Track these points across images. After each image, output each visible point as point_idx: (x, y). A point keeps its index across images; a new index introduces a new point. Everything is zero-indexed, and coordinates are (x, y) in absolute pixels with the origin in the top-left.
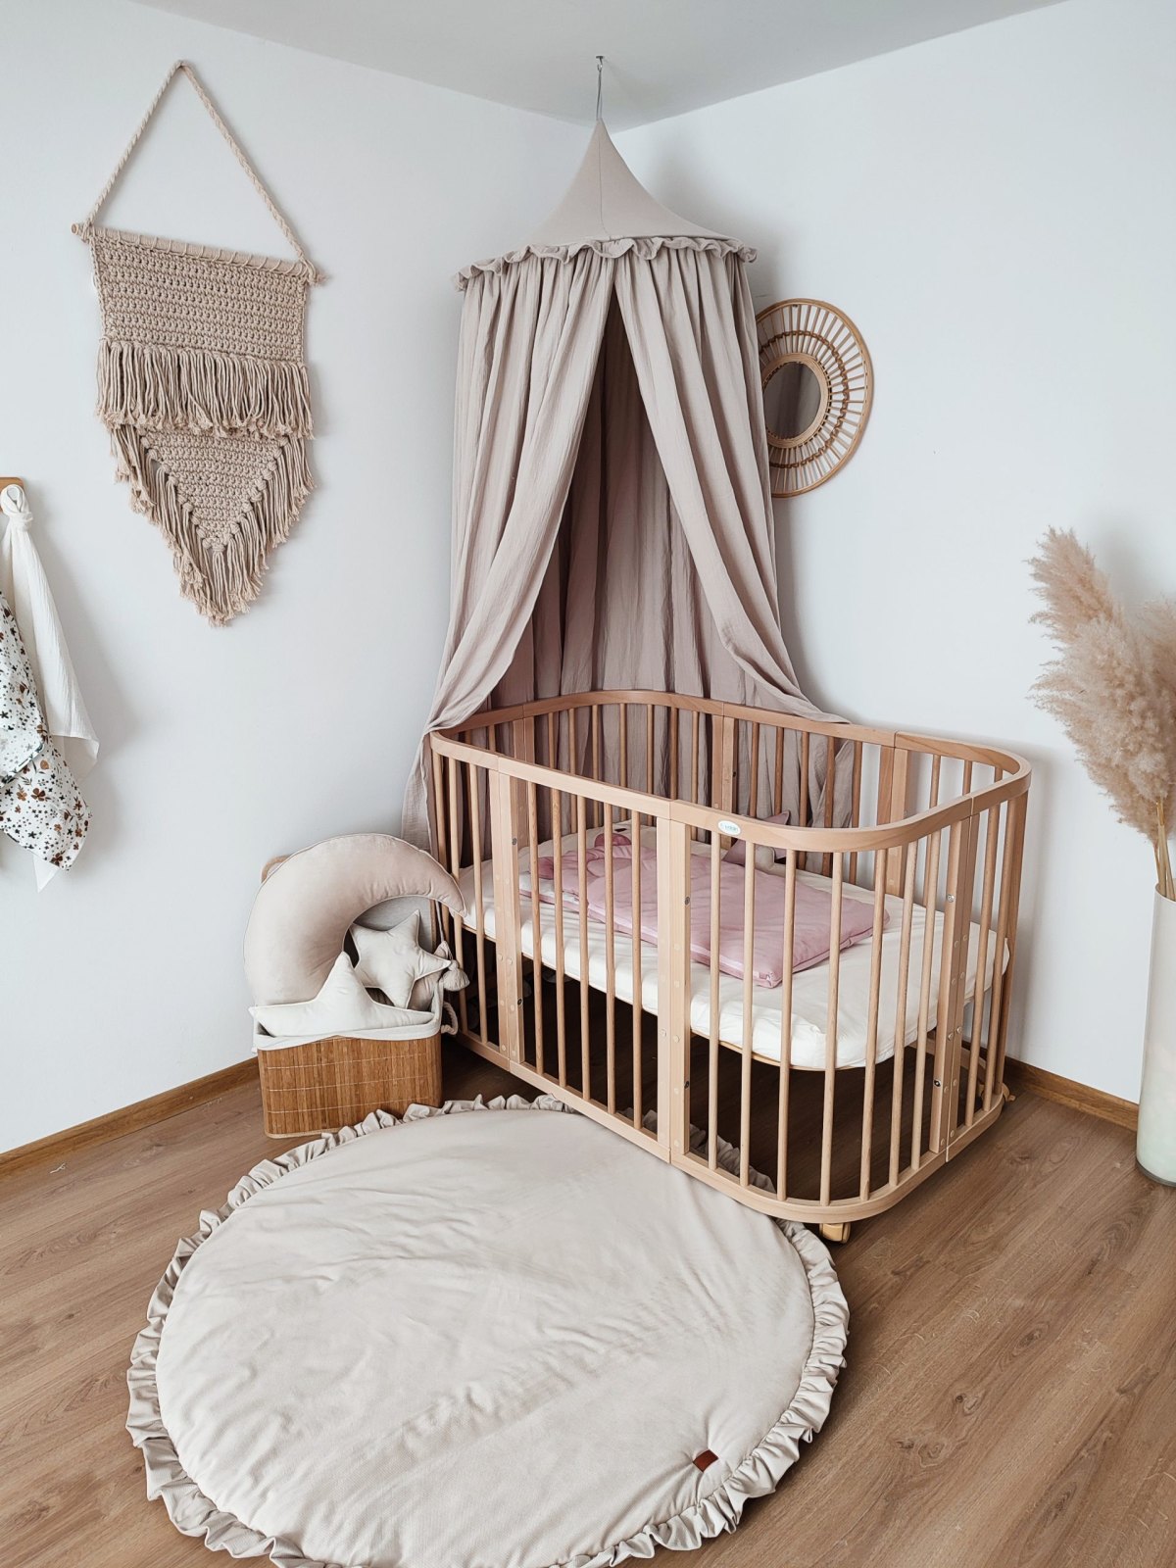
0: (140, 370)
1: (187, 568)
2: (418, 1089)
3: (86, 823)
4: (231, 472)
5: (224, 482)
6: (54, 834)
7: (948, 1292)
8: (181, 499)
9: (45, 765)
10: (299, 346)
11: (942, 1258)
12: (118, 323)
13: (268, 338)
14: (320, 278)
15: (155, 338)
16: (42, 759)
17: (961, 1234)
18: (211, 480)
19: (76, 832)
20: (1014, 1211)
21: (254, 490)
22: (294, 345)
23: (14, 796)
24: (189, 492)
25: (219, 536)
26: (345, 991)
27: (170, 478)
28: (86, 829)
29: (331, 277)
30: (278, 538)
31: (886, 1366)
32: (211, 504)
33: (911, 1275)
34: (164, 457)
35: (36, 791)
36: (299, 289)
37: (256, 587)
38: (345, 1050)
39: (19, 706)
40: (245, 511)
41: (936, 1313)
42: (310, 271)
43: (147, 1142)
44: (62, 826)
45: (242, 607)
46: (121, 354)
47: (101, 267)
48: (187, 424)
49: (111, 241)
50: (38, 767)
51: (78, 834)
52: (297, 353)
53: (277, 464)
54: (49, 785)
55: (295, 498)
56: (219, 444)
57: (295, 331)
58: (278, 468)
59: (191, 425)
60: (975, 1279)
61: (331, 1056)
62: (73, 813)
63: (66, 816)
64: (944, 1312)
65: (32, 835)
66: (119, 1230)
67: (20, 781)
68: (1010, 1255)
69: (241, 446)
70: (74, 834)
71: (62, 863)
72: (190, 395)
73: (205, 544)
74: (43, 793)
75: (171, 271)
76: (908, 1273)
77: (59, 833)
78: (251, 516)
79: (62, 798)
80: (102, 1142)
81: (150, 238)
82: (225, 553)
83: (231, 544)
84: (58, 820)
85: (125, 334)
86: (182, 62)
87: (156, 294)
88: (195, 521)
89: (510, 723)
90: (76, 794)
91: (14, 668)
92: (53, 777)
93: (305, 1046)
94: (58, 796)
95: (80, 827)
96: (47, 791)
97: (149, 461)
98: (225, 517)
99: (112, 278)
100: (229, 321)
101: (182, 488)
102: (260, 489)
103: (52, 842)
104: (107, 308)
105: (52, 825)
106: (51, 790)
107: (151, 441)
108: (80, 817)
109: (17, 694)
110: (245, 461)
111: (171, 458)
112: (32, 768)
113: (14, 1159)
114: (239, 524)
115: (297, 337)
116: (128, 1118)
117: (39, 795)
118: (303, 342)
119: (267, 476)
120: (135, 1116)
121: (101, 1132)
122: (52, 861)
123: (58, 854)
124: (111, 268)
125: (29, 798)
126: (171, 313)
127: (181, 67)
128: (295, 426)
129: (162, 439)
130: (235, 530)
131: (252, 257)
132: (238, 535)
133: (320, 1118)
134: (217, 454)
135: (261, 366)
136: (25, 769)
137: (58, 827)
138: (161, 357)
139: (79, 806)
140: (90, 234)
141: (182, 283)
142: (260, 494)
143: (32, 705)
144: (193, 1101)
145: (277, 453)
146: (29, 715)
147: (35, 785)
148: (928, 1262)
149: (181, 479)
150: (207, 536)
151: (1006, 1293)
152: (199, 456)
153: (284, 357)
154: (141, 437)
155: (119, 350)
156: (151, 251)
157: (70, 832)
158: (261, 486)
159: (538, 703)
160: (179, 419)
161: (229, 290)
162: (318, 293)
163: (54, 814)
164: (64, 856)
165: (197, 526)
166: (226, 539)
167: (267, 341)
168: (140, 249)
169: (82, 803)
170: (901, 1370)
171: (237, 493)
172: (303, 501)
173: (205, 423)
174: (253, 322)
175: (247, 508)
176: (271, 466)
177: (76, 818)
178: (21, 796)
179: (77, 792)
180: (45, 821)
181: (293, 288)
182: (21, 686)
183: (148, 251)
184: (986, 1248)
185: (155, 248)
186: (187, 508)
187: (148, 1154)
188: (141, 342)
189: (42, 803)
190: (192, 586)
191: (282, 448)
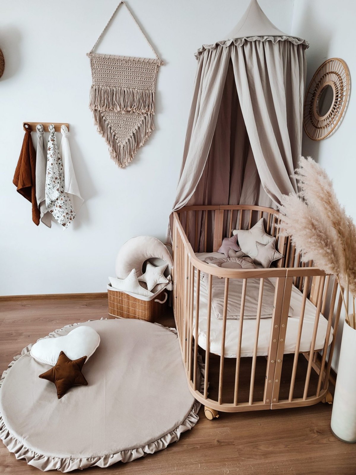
0: (100, 94)
1: (112, 151)
2: (143, 315)
3: (74, 217)
4: (128, 124)
5: (126, 127)
6: (63, 218)
7: (228, 458)
8: (112, 131)
9: (62, 199)
10: (154, 85)
11: (240, 447)
12: (96, 81)
13: (143, 83)
14: (163, 63)
15: (107, 84)
16: (61, 197)
17: (258, 443)
18: (122, 126)
19: (70, 218)
20: (289, 448)
21: (134, 129)
22: (152, 85)
23: (55, 206)
24: (115, 129)
25: (122, 142)
26: (130, 280)
27: (109, 125)
28: (73, 219)
29: (168, 63)
30: (141, 144)
31: (177, 467)
32: (121, 133)
33: (223, 445)
34: (108, 119)
35: (59, 205)
36: (155, 67)
37: (131, 158)
38: (126, 296)
39: (54, 183)
40: (131, 135)
41: (215, 462)
42: (159, 62)
43: (85, 304)
44: (65, 216)
45: (127, 164)
46: (96, 89)
47: (92, 65)
48: (113, 109)
49: (96, 57)
50: (60, 199)
51: (71, 219)
52: (153, 87)
53: (143, 122)
54: (62, 205)
55: (147, 132)
56: (125, 115)
57: (153, 81)
58: (143, 123)
59: (115, 110)
60: (242, 461)
61: (122, 297)
62: (69, 213)
63: (67, 214)
64: (218, 463)
65: (58, 217)
66: (57, 322)
67: (56, 203)
68: (267, 461)
69: (132, 116)
70: (69, 219)
71: (65, 226)
72: (115, 102)
73: (119, 145)
74: (61, 206)
75: (114, 64)
76: (222, 444)
77: (64, 218)
78: (133, 137)
79: (66, 209)
80: (77, 300)
81: (108, 55)
82: (124, 147)
83: (126, 145)
84: (65, 214)
85: (98, 83)
86: (122, 1)
87: (108, 72)
88: (116, 138)
89: (215, 210)
90: (71, 209)
91: (54, 173)
92: (64, 203)
93: (116, 292)
94: (65, 208)
95: (71, 217)
96: (62, 206)
97: (103, 120)
98: (125, 137)
99: (95, 68)
100: (131, 79)
101: (112, 128)
102: (136, 129)
103: (62, 220)
104: (93, 76)
105: (63, 215)
106: (63, 206)
107: (104, 114)
108: (72, 215)
109: (54, 180)
110: (133, 121)
111: (110, 119)
112: (59, 199)
113: (55, 296)
114: (129, 139)
115: (153, 83)
116: (85, 296)
117: (60, 207)
118: (156, 85)
119: (139, 125)
120: (87, 296)
121: (77, 297)
122: (62, 225)
123: (64, 223)
124: (95, 65)
125: (58, 207)
126: (113, 77)
127: (122, 3)
128: (148, 110)
129: (107, 114)
130: (127, 141)
131: (140, 58)
132: (128, 143)
133: (119, 313)
134: (124, 118)
135: (139, 92)
136: (57, 199)
137: (64, 216)
138: (107, 90)
139: (72, 212)
140: (90, 55)
141: (117, 68)
142: (136, 131)
143: (58, 183)
144: (103, 298)
145: (143, 119)
146: (56, 185)
147: (59, 204)
148: (234, 445)
149: (112, 125)
150: (119, 142)
151: (248, 472)
152: (118, 119)
153: (148, 89)
154: (101, 113)
155: (95, 88)
156: (108, 59)
157: (68, 218)
158: (137, 128)
159: (228, 206)
160: (110, 108)
161: (132, 69)
162: (163, 68)
163: (63, 212)
164: (66, 224)
165: (116, 139)
166: (124, 143)
167: (143, 84)
168: (105, 59)
169: (73, 211)
170: (180, 471)
171: (129, 130)
172: (150, 133)
173: (119, 109)
174: (139, 79)
175: (132, 134)
176: (141, 123)
177: (71, 215)
178: (57, 206)
179: (72, 208)
180: (61, 214)
181: (154, 67)
182: (56, 178)
183: (107, 59)
184: (260, 453)
185: (109, 58)
186: (113, 134)
187: (83, 306)
188: (102, 86)
189: (61, 209)
190: (113, 156)
191: (145, 117)
